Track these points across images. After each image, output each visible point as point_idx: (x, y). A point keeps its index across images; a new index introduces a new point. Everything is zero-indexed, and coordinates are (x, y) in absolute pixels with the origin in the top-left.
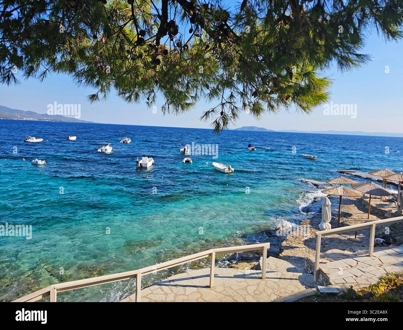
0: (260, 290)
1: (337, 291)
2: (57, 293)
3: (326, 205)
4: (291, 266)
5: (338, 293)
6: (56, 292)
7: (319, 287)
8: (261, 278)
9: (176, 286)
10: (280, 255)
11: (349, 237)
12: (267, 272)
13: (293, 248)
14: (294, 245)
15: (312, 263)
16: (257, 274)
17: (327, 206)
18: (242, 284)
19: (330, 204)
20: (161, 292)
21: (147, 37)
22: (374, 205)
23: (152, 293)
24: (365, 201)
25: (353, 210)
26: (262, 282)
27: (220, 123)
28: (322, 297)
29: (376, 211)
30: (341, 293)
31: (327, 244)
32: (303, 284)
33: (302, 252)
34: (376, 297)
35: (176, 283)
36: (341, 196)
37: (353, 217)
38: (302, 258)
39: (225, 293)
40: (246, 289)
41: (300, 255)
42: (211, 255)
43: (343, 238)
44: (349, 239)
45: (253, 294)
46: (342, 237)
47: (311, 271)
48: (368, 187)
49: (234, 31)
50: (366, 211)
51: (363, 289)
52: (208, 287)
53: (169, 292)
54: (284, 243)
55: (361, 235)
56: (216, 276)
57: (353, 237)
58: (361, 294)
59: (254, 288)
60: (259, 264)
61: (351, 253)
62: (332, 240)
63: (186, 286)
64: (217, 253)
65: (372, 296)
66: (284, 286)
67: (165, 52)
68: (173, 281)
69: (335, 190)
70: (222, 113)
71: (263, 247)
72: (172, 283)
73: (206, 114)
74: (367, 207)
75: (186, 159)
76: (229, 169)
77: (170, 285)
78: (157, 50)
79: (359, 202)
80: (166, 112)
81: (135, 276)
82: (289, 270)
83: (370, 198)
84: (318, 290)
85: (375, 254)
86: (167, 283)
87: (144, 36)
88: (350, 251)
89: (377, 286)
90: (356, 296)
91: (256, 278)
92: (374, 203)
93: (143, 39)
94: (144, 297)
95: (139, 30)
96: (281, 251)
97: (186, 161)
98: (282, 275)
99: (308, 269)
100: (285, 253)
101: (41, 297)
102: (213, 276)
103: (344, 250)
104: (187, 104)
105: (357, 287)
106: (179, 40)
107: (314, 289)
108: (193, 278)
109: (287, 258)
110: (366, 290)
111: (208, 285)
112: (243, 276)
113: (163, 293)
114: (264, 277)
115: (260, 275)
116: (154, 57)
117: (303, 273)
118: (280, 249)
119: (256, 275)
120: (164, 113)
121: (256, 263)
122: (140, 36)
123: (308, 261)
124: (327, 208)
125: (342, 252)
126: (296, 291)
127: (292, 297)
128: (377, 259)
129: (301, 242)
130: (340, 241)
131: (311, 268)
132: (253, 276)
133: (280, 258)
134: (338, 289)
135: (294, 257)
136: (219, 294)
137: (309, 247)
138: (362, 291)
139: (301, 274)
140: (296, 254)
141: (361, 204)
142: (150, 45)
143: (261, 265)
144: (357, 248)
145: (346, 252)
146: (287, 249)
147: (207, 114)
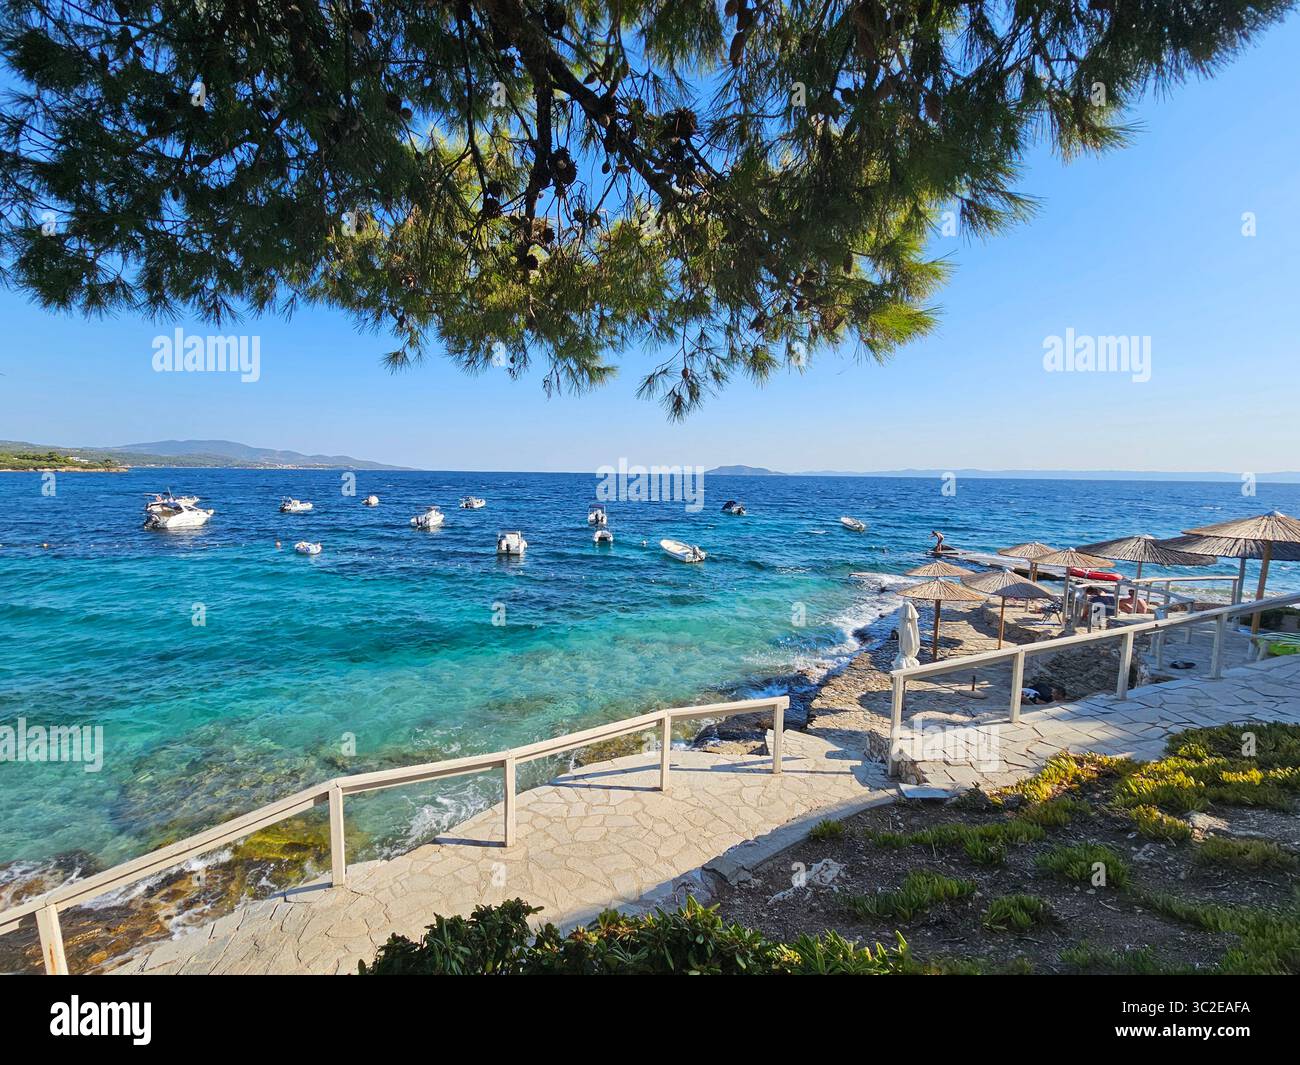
0: (769, 795)
1: (943, 795)
2: (344, 796)
3: (906, 619)
4: (833, 748)
5: (945, 799)
6: (341, 794)
7: (903, 787)
8: (770, 772)
9: (589, 786)
10: (809, 726)
11: (958, 688)
12: (784, 759)
13: (835, 712)
14: (839, 708)
15: (882, 739)
16: (762, 762)
17: (910, 620)
18: (730, 783)
19: (917, 616)
20: (558, 799)
21: (504, 199)
22: (1012, 622)
23: (539, 801)
24: (990, 613)
25: (965, 631)
26: (775, 780)
27: (683, 395)
28: (912, 809)
29: (1016, 634)
30: (954, 799)
31: (911, 703)
32: (863, 782)
33: (857, 720)
34: (1035, 806)
35: (589, 781)
36: (938, 602)
37: (965, 646)
38: (856, 733)
39: (694, 801)
40: (738, 793)
41: (853, 726)
42: (661, 722)
43: (945, 691)
44: (959, 693)
45: (755, 805)
46: (944, 689)
47: (880, 758)
48: (998, 582)
49: (708, 161)
50: (994, 634)
51: (1003, 790)
52: (659, 789)
53: (574, 798)
54: (817, 703)
55: (985, 684)
56: (673, 767)
57: (967, 688)
58: (998, 800)
59: (757, 791)
60: (765, 745)
61: (967, 719)
62: (920, 695)
63: (610, 788)
64: (674, 718)
65: (1025, 805)
66: (822, 788)
67: (548, 235)
68: (583, 777)
69: (925, 587)
70: (685, 373)
71: (774, 706)
72: (581, 782)
73: (648, 381)
74: (995, 625)
75: (599, 534)
76: (695, 553)
77: (577, 786)
78: (528, 229)
79: (977, 615)
80: (554, 392)
81: (502, 764)
82: (830, 755)
83: (1003, 606)
84: (901, 793)
85: (1023, 717)
86: (570, 782)
87: (498, 196)
88: (965, 714)
89: (1035, 782)
90: (988, 804)
91: (760, 771)
92: (1011, 616)
93: (497, 203)
94: (523, 808)
95: (486, 179)
96: (811, 718)
97: (600, 539)
98: (817, 764)
99: (872, 754)
100: (819, 722)
101: (311, 804)
102: (666, 767)
103: (950, 713)
104: (599, 369)
105: (990, 786)
106: (579, 197)
107: (893, 792)
108: (624, 771)
109: (823, 733)
110: (1009, 791)
111: (658, 785)
112: (732, 768)
113: (562, 801)
114: (777, 770)
115: (770, 766)
116: (522, 251)
117: (863, 761)
118: (809, 716)
119: (759, 766)
120: (549, 395)
121: (758, 744)
122: (490, 196)
123: (872, 735)
124: (909, 625)
125: (948, 716)
126: (850, 796)
127: (841, 808)
128: (1028, 728)
129: (854, 701)
130: (939, 697)
131: (880, 751)
132: (753, 767)
133: (810, 732)
134: (946, 791)
135: (840, 730)
136: (681, 803)
137: (870, 710)
138: (1000, 795)
139: (859, 763)
140: (845, 724)
141: (983, 620)
142: (512, 219)
143: (770, 746)
144: (978, 708)
145: (956, 717)
146: (823, 715)
147: (650, 380)
